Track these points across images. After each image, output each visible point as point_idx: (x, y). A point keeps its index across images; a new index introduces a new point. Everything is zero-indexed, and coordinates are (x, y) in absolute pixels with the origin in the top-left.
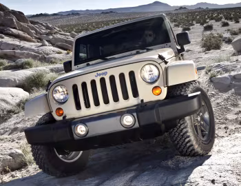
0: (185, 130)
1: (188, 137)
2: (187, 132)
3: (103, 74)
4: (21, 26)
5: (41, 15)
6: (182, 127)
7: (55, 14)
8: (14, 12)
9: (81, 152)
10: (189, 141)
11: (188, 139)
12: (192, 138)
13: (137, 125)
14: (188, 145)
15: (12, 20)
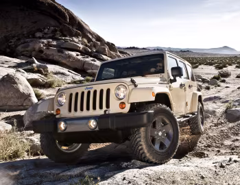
0: (138, 140)
1: (141, 145)
2: (140, 141)
3: (90, 88)
4: (111, 54)
5: (134, 48)
6: (137, 136)
7: (144, 49)
8: (108, 44)
9: (80, 145)
10: (142, 149)
11: (140, 147)
12: (144, 147)
13: (97, 129)
14: (141, 152)
15: (105, 49)
